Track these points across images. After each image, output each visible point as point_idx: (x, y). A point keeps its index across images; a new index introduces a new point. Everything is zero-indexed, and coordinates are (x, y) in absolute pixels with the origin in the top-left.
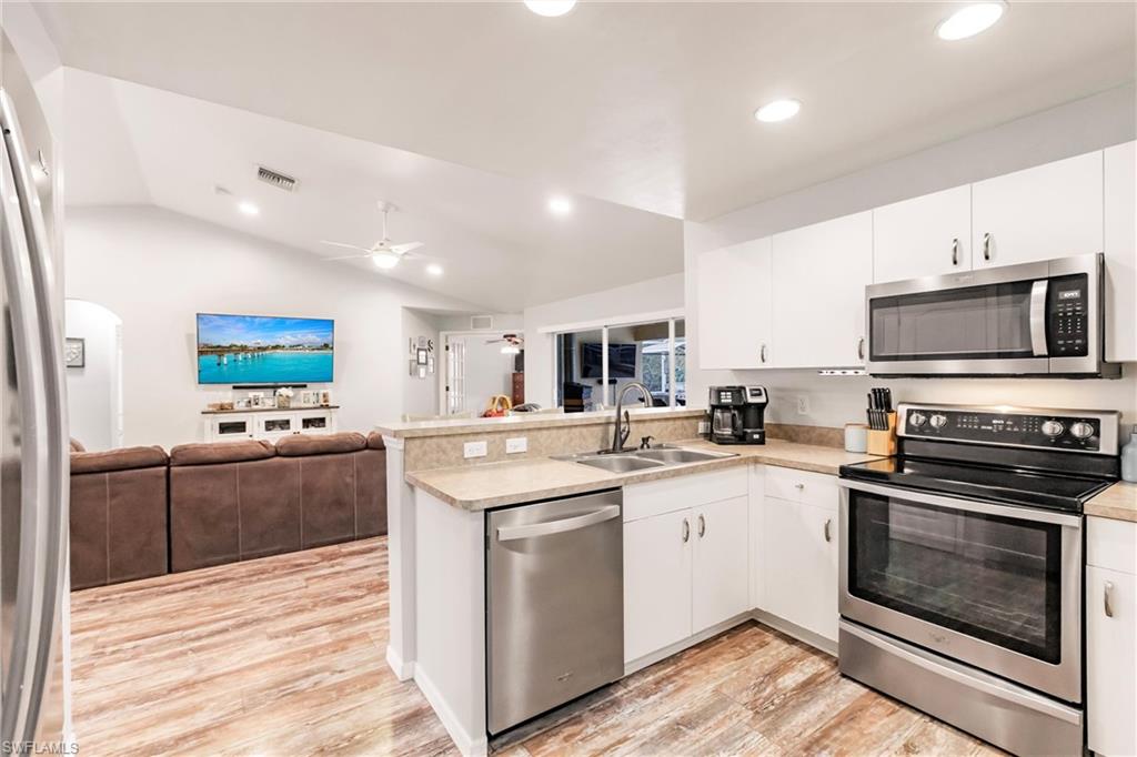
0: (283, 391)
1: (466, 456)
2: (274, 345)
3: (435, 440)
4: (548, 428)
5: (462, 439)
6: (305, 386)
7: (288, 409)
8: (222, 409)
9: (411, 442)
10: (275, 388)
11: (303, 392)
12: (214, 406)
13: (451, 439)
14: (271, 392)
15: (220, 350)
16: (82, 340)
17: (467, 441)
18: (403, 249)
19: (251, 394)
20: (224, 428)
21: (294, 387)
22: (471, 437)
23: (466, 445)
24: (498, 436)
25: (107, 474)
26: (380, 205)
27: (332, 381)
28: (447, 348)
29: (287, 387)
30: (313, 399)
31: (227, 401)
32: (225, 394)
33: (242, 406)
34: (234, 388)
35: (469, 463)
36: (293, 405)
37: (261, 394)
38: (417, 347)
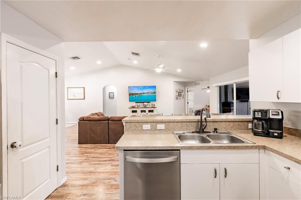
0: (145, 103)
1: (143, 129)
2: (143, 93)
3: (134, 123)
4: (173, 122)
5: (143, 123)
6: (150, 102)
7: (146, 108)
8: (133, 107)
9: (127, 123)
10: (144, 102)
11: (149, 104)
12: (131, 106)
13: (138, 123)
14: (143, 104)
15: (133, 94)
16: (113, 93)
17: (144, 124)
18: (162, 66)
19: (139, 104)
20: (133, 112)
21: (147, 102)
22: (145, 123)
23: (143, 125)
24: (154, 124)
25: (99, 122)
26: (157, 56)
27: (156, 101)
28: (188, 92)
29: (146, 102)
30: (151, 105)
31: (134, 106)
32: (134, 104)
33: (136, 106)
34: (136, 102)
35: (144, 131)
36: (147, 107)
37: (141, 104)
38: (178, 91)
